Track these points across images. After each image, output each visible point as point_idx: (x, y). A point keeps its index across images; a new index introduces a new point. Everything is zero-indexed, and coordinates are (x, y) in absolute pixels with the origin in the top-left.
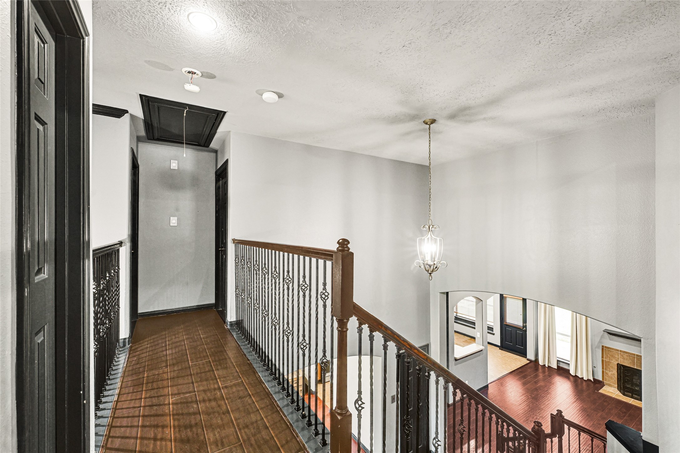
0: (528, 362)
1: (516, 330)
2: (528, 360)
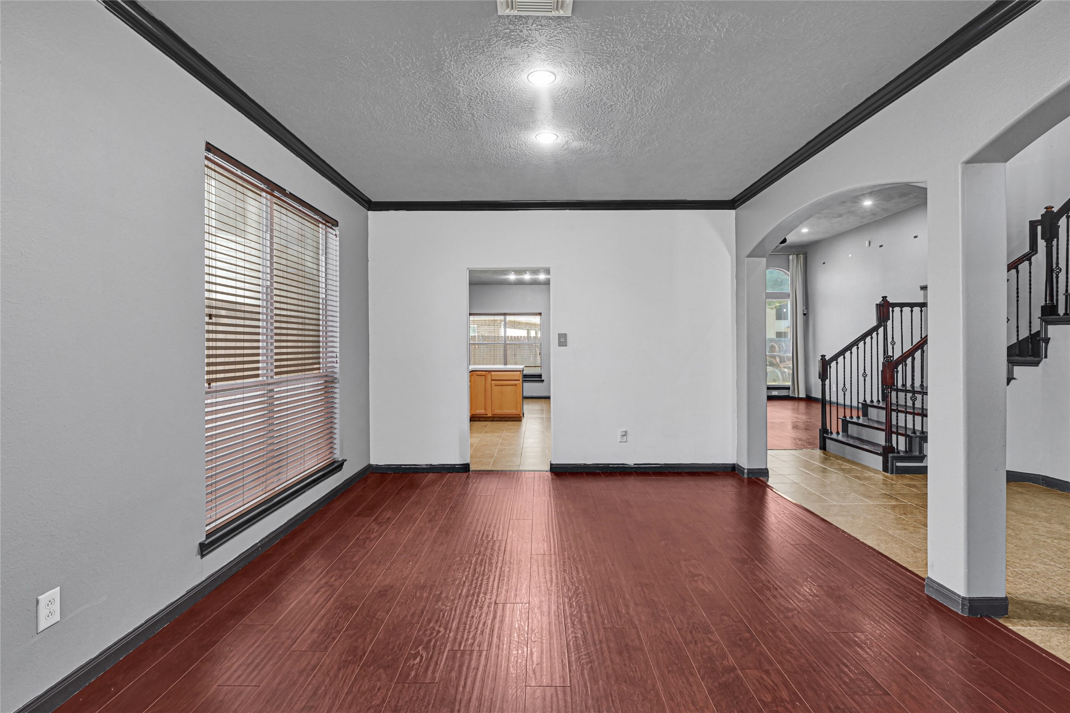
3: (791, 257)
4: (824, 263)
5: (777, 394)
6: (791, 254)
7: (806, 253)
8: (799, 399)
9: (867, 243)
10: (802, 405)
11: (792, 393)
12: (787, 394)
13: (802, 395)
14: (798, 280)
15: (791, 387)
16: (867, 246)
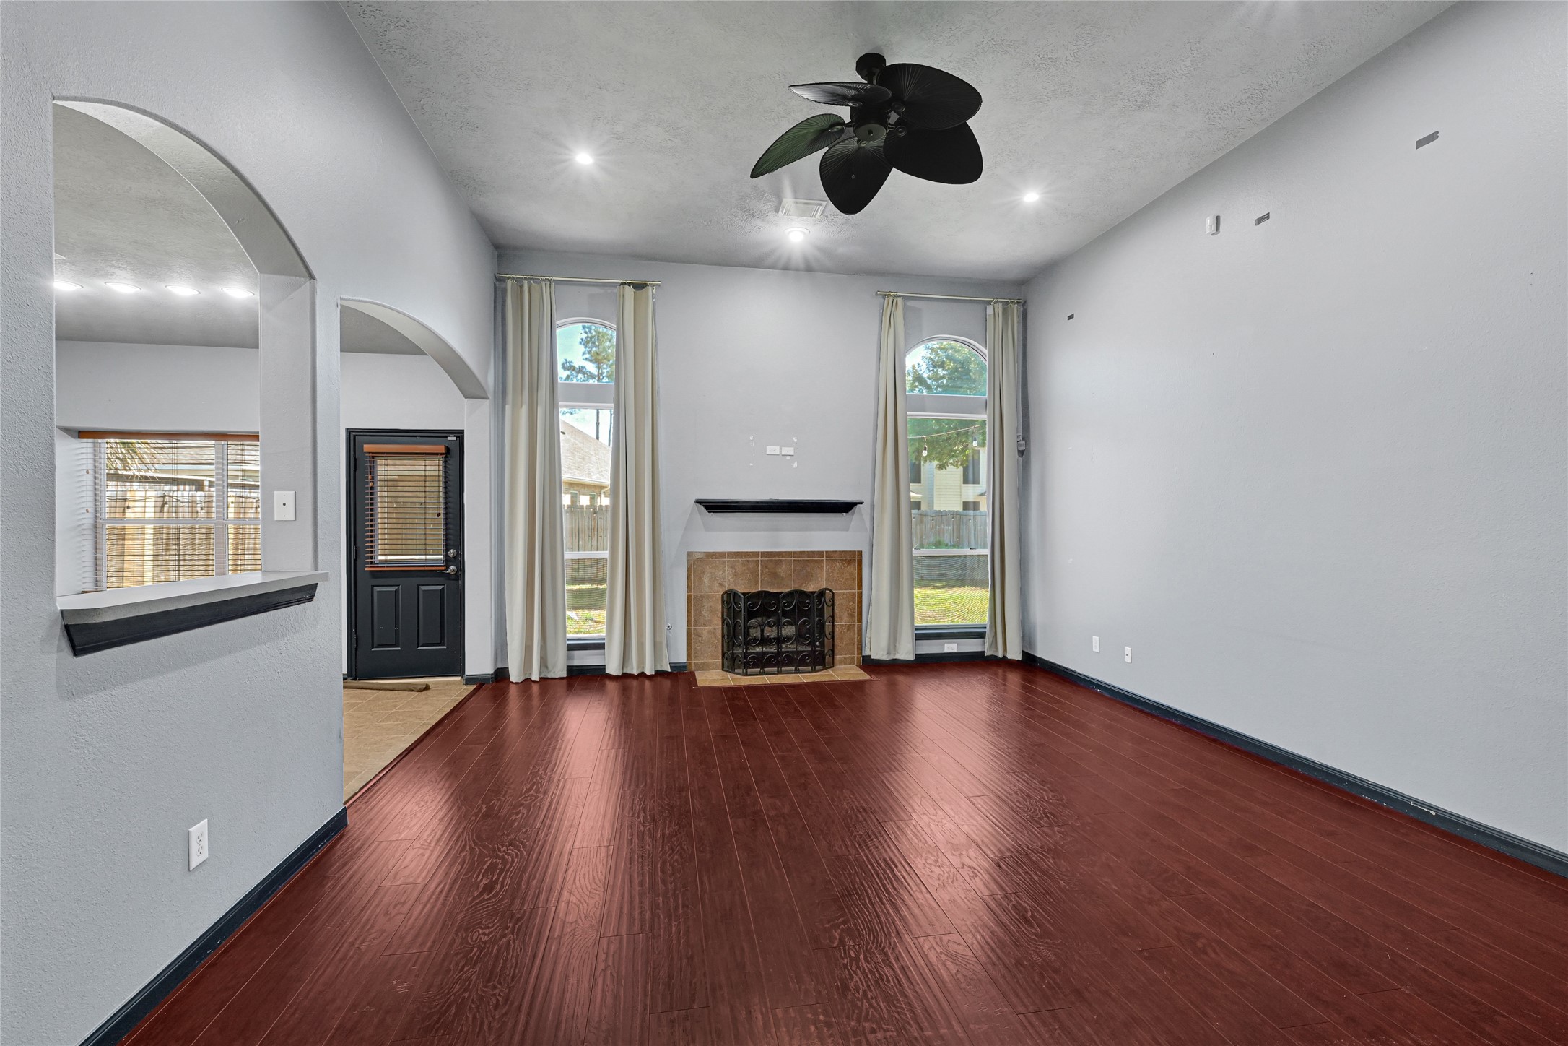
0: (473, 687)
1: (418, 586)
2: (469, 681)
3: (990, 310)
4: (1070, 317)
5: (955, 651)
6: (989, 303)
7: (1025, 302)
8: (1005, 663)
9: (1209, 222)
10: (1014, 679)
11: (990, 647)
12: (978, 649)
13: (1014, 654)
14: (1008, 367)
15: (987, 630)
16: (1208, 231)
